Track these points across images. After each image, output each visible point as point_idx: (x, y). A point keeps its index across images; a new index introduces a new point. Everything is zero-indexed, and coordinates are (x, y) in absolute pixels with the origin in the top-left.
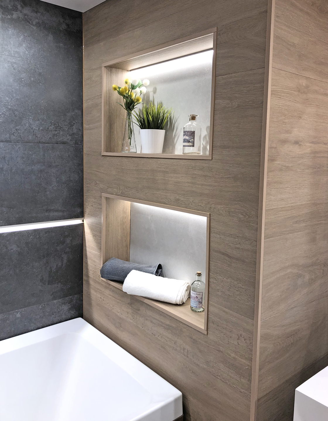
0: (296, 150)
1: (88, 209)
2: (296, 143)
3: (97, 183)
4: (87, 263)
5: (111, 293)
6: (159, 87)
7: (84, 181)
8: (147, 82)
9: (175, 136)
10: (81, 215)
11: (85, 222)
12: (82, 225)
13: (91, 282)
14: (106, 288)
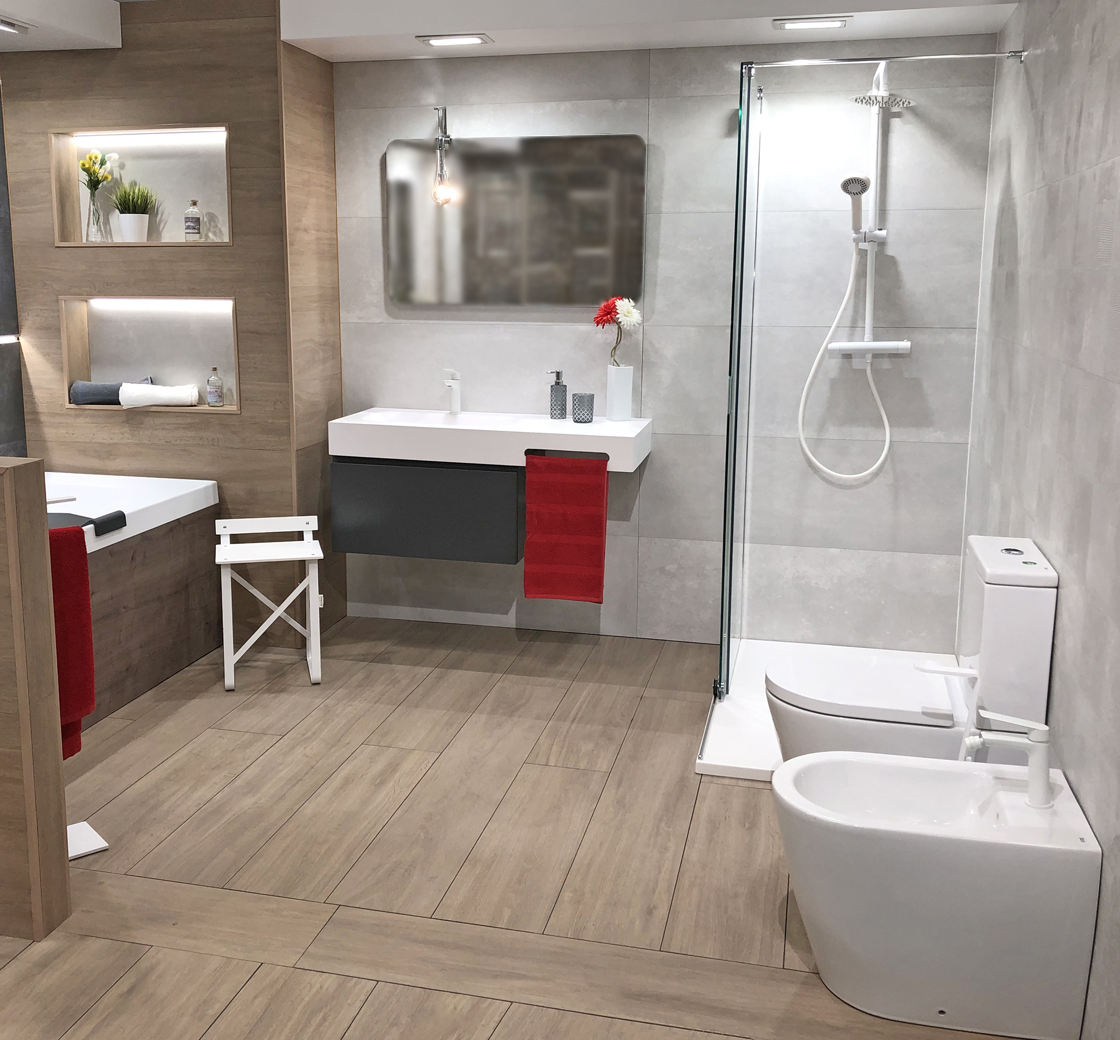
1: (28, 320)
3: (46, 284)
4: (32, 396)
5: (87, 420)
6: (129, 164)
7: (17, 283)
8: (115, 156)
9: (160, 221)
10: (16, 331)
11: (22, 340)
12: (18, 346)
13: (43, 418)
14: (77, 416)
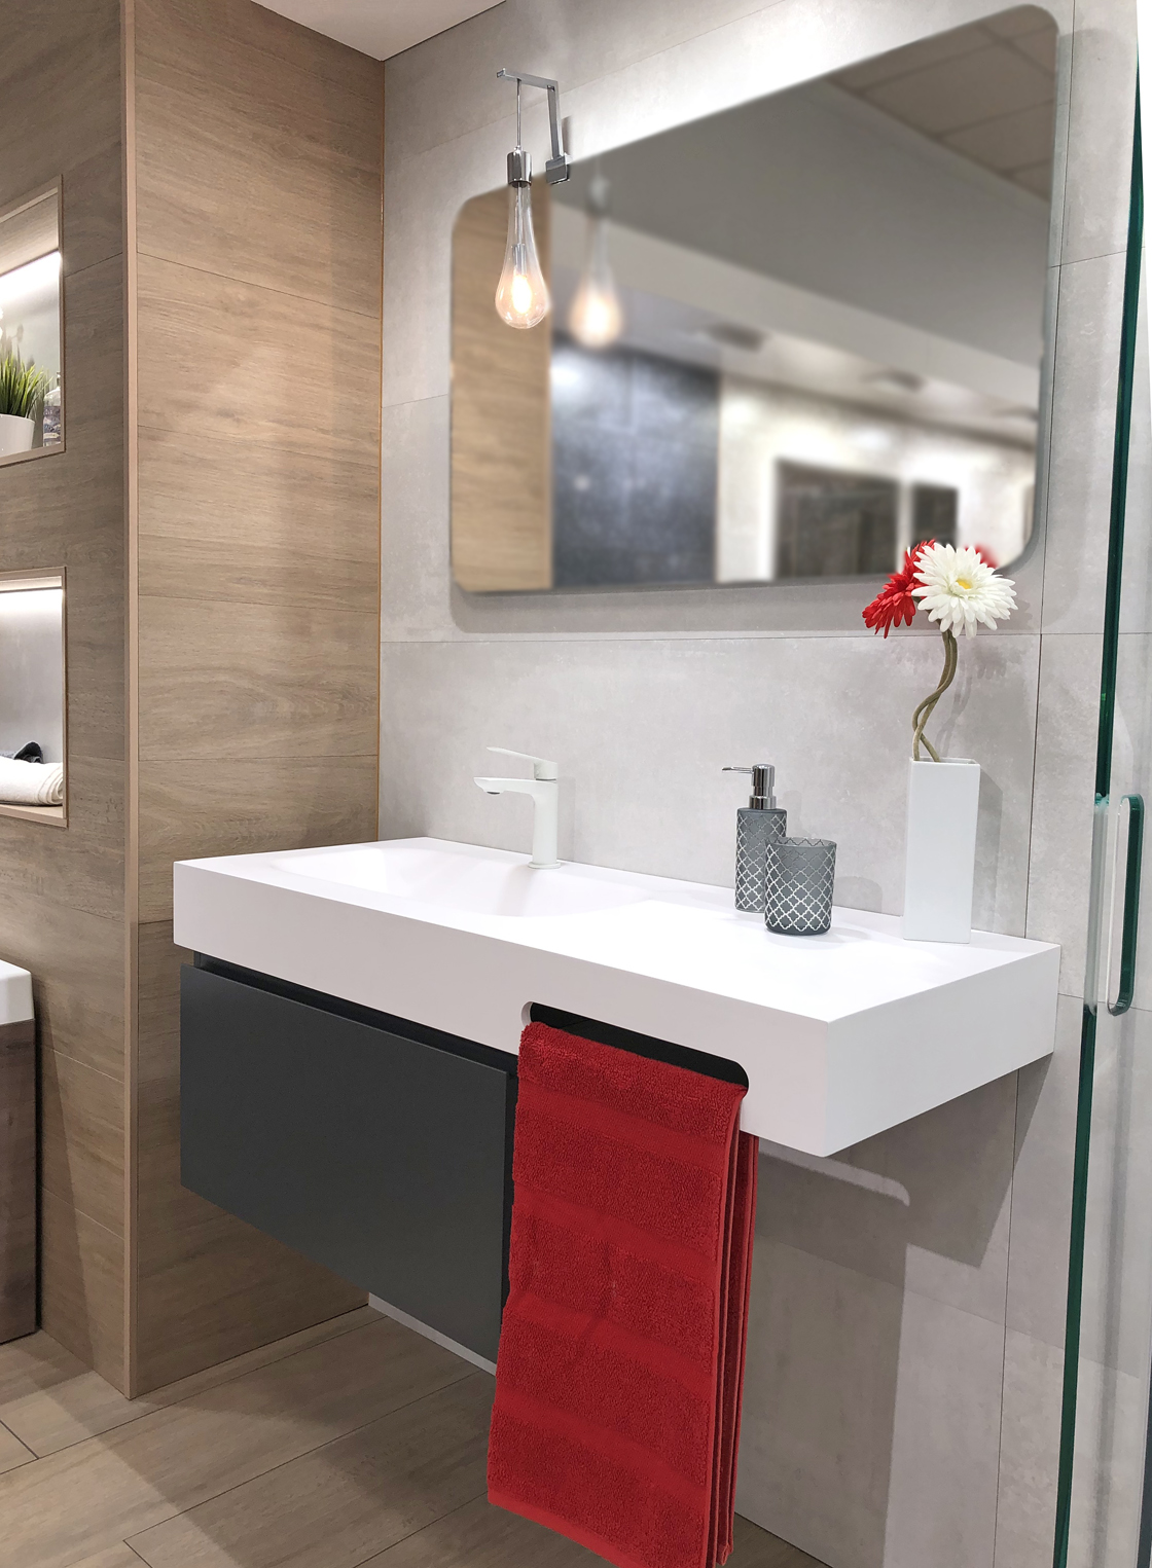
0: (229, 430)
2: (226, 414)
